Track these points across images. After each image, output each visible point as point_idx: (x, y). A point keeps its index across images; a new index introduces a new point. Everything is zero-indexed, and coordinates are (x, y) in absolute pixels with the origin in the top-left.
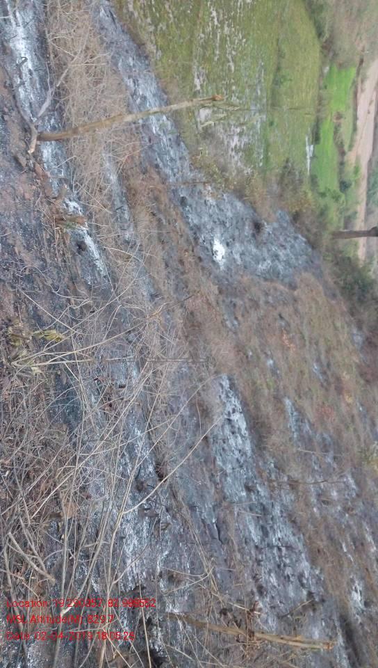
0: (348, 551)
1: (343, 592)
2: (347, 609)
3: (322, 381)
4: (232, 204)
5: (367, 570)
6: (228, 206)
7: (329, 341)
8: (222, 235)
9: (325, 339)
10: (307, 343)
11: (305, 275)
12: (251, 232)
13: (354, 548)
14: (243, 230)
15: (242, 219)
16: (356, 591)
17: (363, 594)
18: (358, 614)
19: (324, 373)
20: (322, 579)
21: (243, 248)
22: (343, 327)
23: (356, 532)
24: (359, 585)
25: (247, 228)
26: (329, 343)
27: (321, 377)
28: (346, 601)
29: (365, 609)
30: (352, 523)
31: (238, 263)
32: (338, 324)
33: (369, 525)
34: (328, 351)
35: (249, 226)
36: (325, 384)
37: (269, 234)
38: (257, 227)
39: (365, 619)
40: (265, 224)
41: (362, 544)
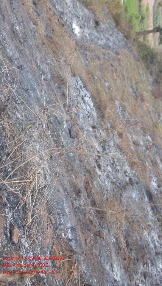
0: (149, 165)
1: (147, 181)
2: (149, 187)
3: (134, 96)
4: (82, 9)
5: (158, 173)
6: (80, 10)
7: (137, 79)
8: (77, 22)
9: (135, 78)
10: (126, 78)
11: (124, 50)
12: (94, 25)
13: (152, 164)
14: (90, 23)
15: (88, 17)
16: (153, 181)
17: (157, 183)
18: (155, 190)
19: (135, 93)
20: (137, 175)
21: (90, 32)
22: (143, 74)
23: (152, 158)
24: (155, 179)
25: (91, 22)
26: (137, 80)
27: (133, 95)
28: (148, 184)
29: (158, 188)
30: (150, 154)
31: (88, 38)
32: (141, 72)
33: (159, 156)
34: (136, 83)
35: (92, 22)
36: (135, 97)
37: (104, 29)
38: (97, 23)
39: (158, 192)
40: (101, 23)
41: (156, 163)
